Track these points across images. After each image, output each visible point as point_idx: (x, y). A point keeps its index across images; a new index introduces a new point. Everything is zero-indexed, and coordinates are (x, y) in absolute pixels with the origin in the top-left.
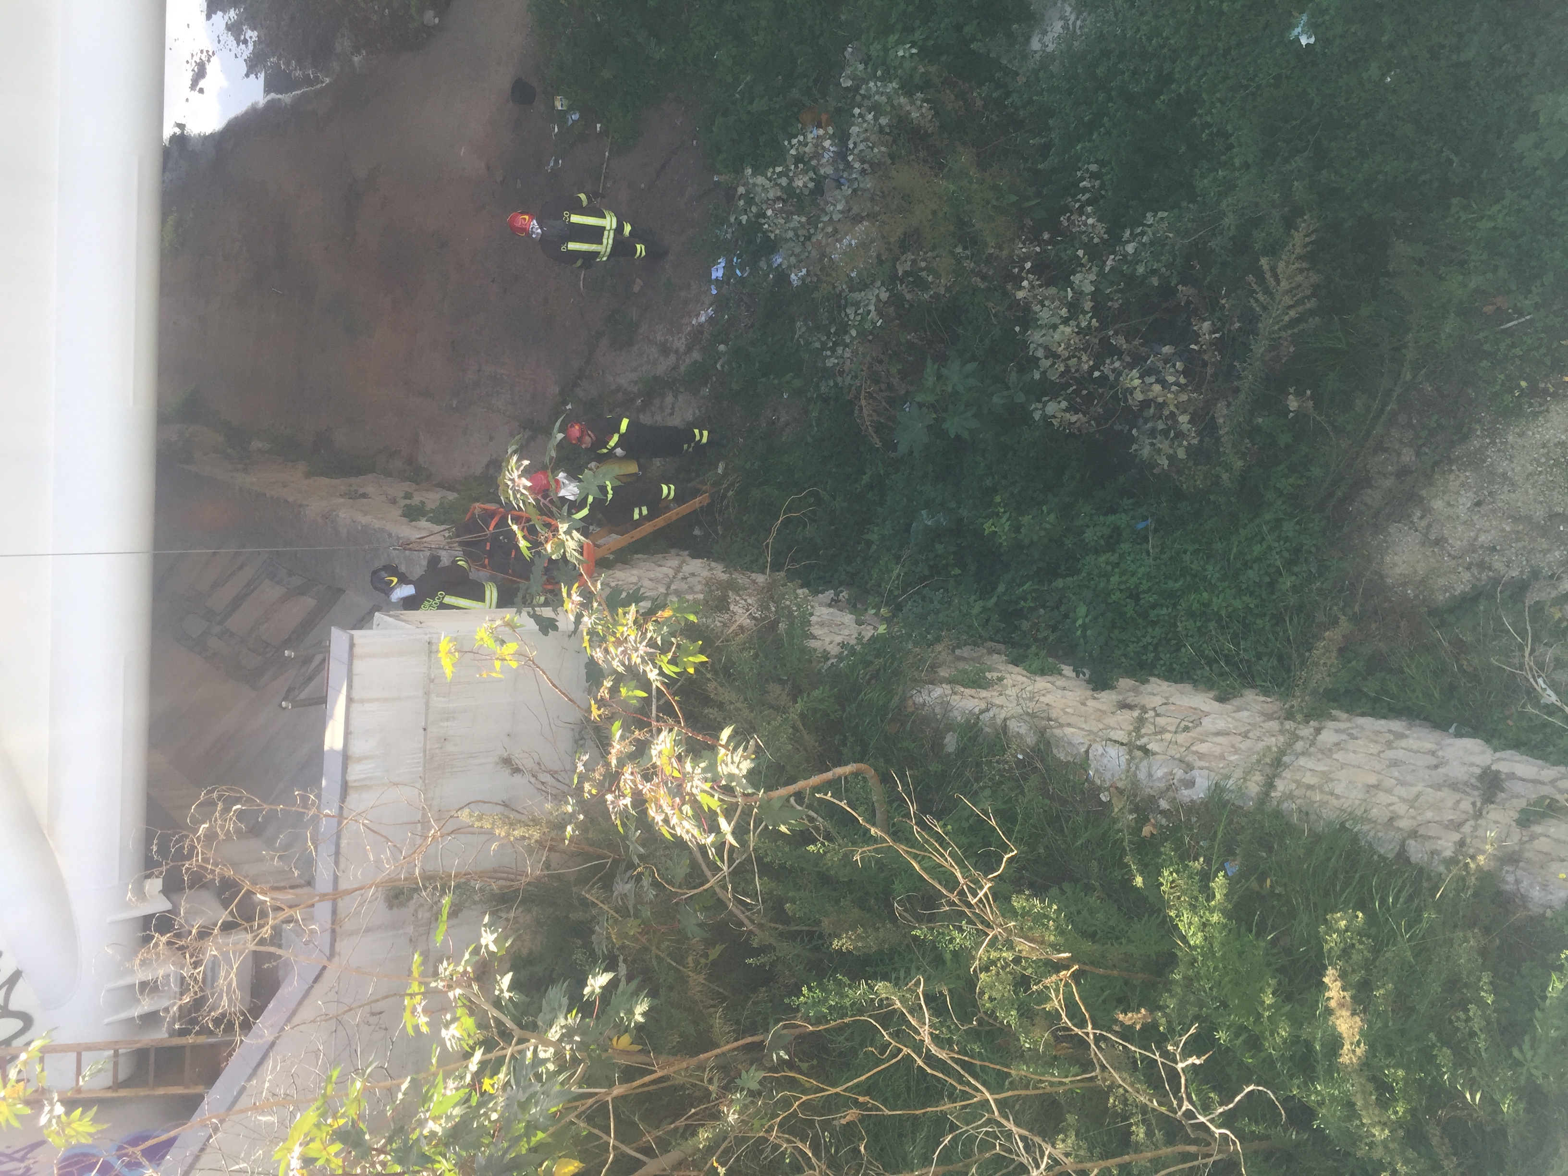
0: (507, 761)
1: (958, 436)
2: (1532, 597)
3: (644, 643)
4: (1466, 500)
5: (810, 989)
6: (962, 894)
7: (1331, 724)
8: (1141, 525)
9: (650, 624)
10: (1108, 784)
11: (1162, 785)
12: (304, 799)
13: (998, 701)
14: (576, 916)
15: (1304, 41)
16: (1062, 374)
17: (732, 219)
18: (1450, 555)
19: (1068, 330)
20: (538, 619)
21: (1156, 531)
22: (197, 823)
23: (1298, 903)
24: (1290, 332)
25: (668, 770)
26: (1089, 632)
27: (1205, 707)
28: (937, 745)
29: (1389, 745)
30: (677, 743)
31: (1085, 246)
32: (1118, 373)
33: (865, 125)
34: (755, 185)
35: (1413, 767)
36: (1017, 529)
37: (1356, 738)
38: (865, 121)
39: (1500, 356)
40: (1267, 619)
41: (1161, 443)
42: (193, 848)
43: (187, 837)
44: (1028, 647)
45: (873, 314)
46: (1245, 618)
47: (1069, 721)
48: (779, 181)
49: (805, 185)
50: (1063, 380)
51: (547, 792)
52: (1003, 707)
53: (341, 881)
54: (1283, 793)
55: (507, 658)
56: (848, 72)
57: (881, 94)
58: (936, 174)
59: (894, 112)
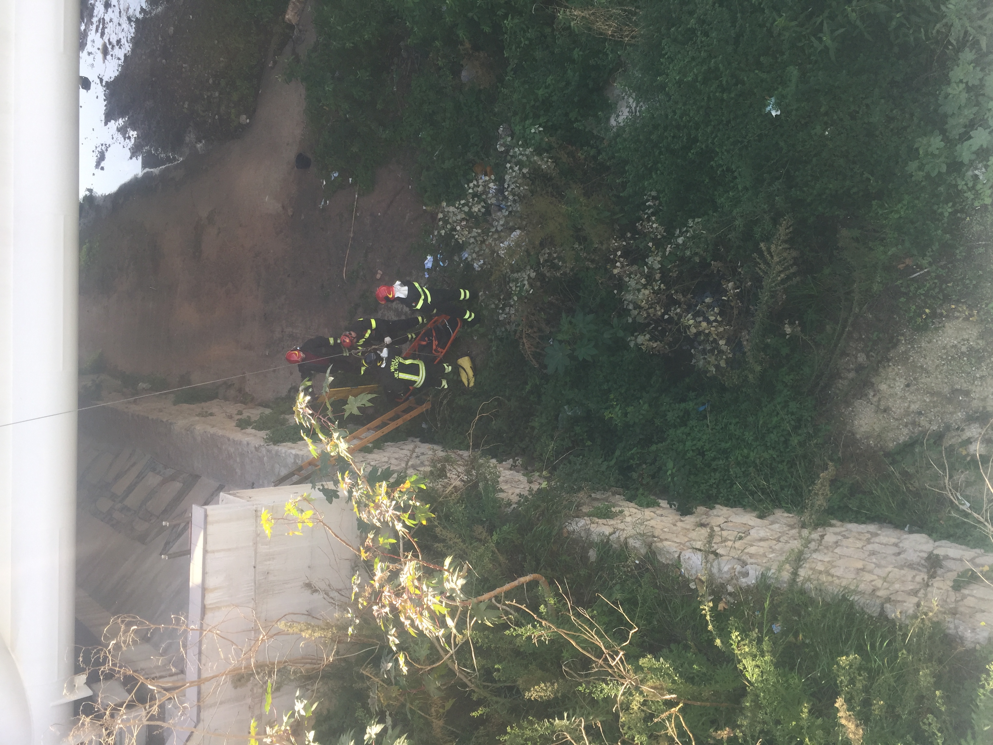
0: (309, 585)
1: (584, 359)
2: (948, 442)
3: (392, 508)
4: (900, 384)
5: (512, 728)
6: (606, 660)
7: (831, 529)
8: (702, 409)
9: (395, 493)
10: (694, 577)
11: (727, 576)
12: (178, 620)
13: (621, 526)
14: (358, 685)
15: (774, 113)
16: (646, 318)
17: (436, 233)
18: (894, 418)
19: (647, 292)
20: (324, 491)
21: (711, 411)
22: (108, 639)
23: (820, 649)
24: (782, 286)
25: (412, 589)
26: (675, 479)
27: (751, 523)
28: (585, 558)
29: (868, 541)
30: (418, 569)
31: (652, 240)
32: (680, 316)
33: (514, 174)
34: (448, 212)
35: (885, 555)
36: (626, 414)
37: (848, 538)
38: (514, 171)
39: (911, 294)
40: (785, 463)
41: (710, 357)
42: (106, 657)
43: (102, 650)
44: (637, 489)
45: (527, 286)
46: (771, 464)
47: (667, 537)
48: (463, 209)
49: (479, 211)
50: (646, 321)
51: (335, 604)
52: (624, 530)
53: (202, 672)
54: (804, 577)
55: (306, 521)
56: (502, 141)
57: (523, 155)
58: (560, 202)
59: (531, 165)
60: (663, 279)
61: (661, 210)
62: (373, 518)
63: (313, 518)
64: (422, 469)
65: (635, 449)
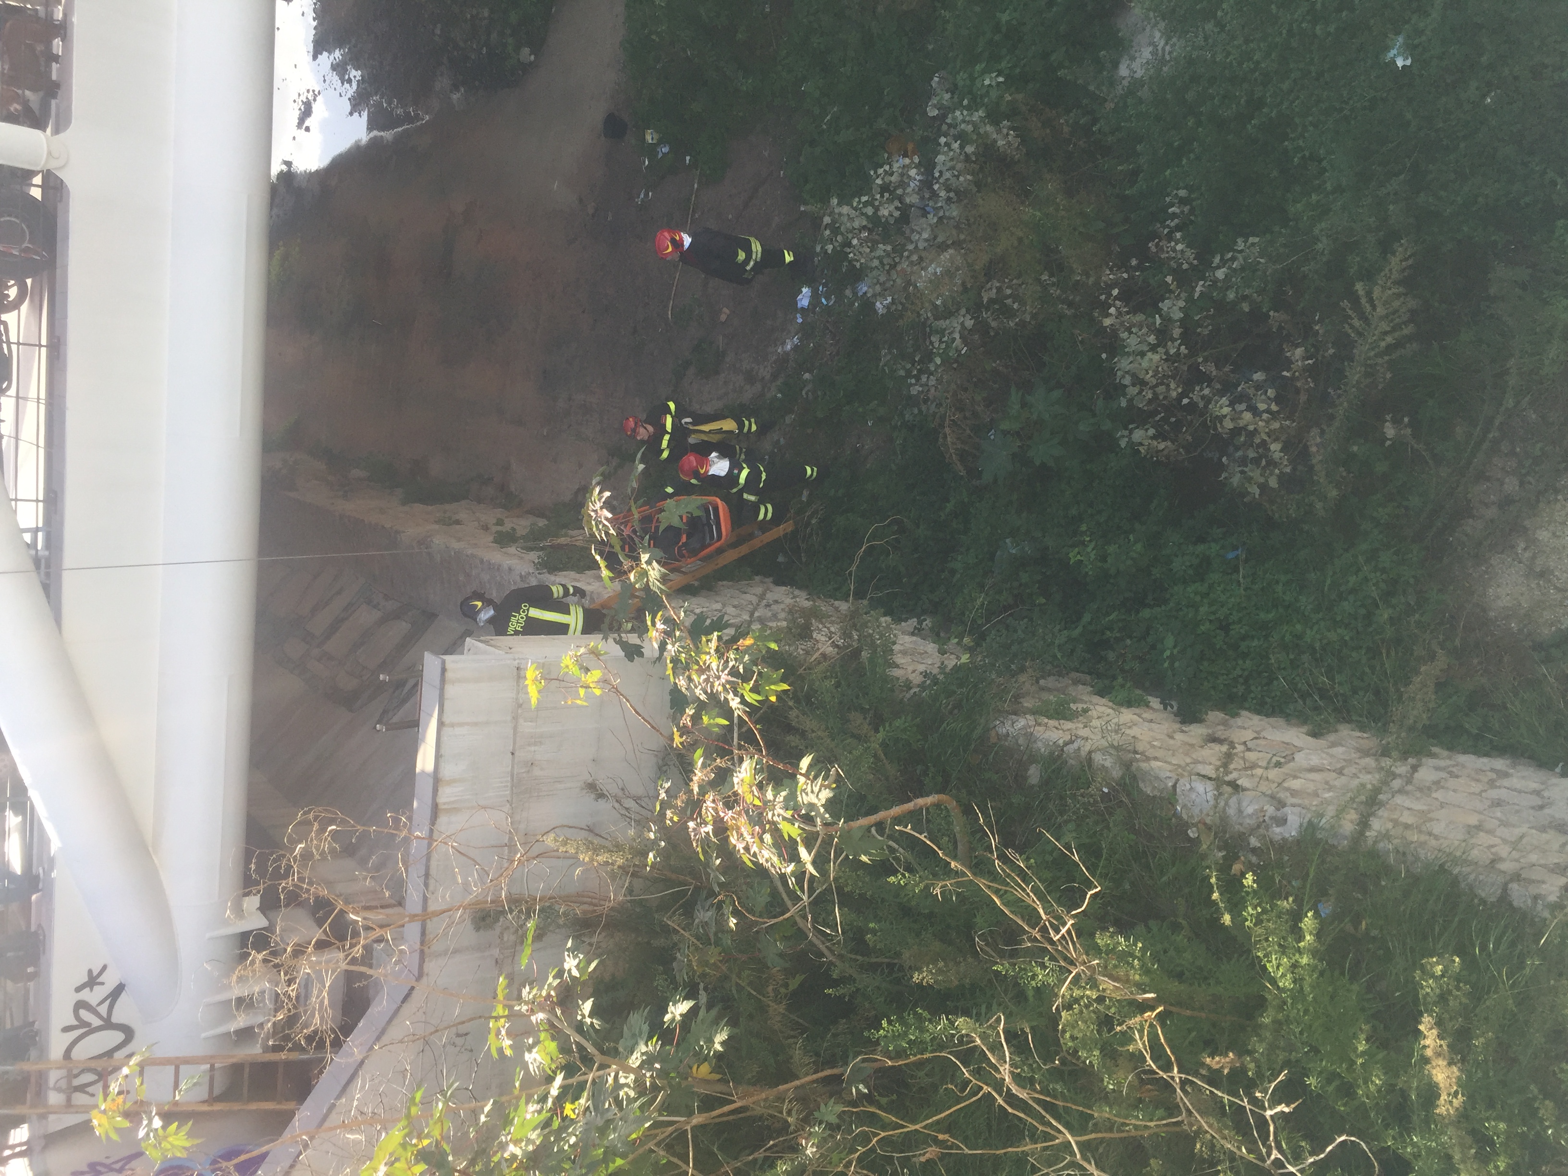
0: (591, 786)
1: (1043, 464)
3: (726, 672)
5: (890, 1022)
6: (1044, 930)
7: (1431, 762)
8: (1231, 555)
9: (731, 652)
10: (1196, 820)
11: (1251, 822)
12: (397, 821)
13: (1082, 733)
14: (659, 942)
15: (1400, 63)
16: (1150, 401)
17: (819, 249)
18: (1556, 588)
19: (1156, 357)
20: (624, 646)
21: (1246, 561)
22: (294, 843)
23: (1394, 947)
24: (1386, 358)
25: (749, 798)
26: (1177, 664)
27: (1297, 743)
28: (1020, 777)
29: (1492, 784)
30: (757, 771)
31: (1173, 272)
32: (1208, 400)
33: (951, 153)
34: (840, 214)
35: (1517, 807)
36: (1104, 558)
37: (1457, 777)
38: (950, 150)
40: (1363, 651)
41: (1252, 471)
42: (289, 867)
43: (284, 856)
44: (1114, 678)
45: (958, 342)
46: (1340, 651)
47: (1157, 754)
48: (864, 210)
49: (890, 214)
50: (1151, 408)
51: (630, 818)
52: (1087, 739)
53: (430, 902)
54: (1379, 832)
55: (591, 685)
56: (934, 101)
57: (968, 123)
58: (1023, 203)
59: (980, 141)
60: (1186, 338)
61: (1192, 222)
62: (696, 687)
63: (604, 681)
64: (773, 623)
65: (1116, 613)
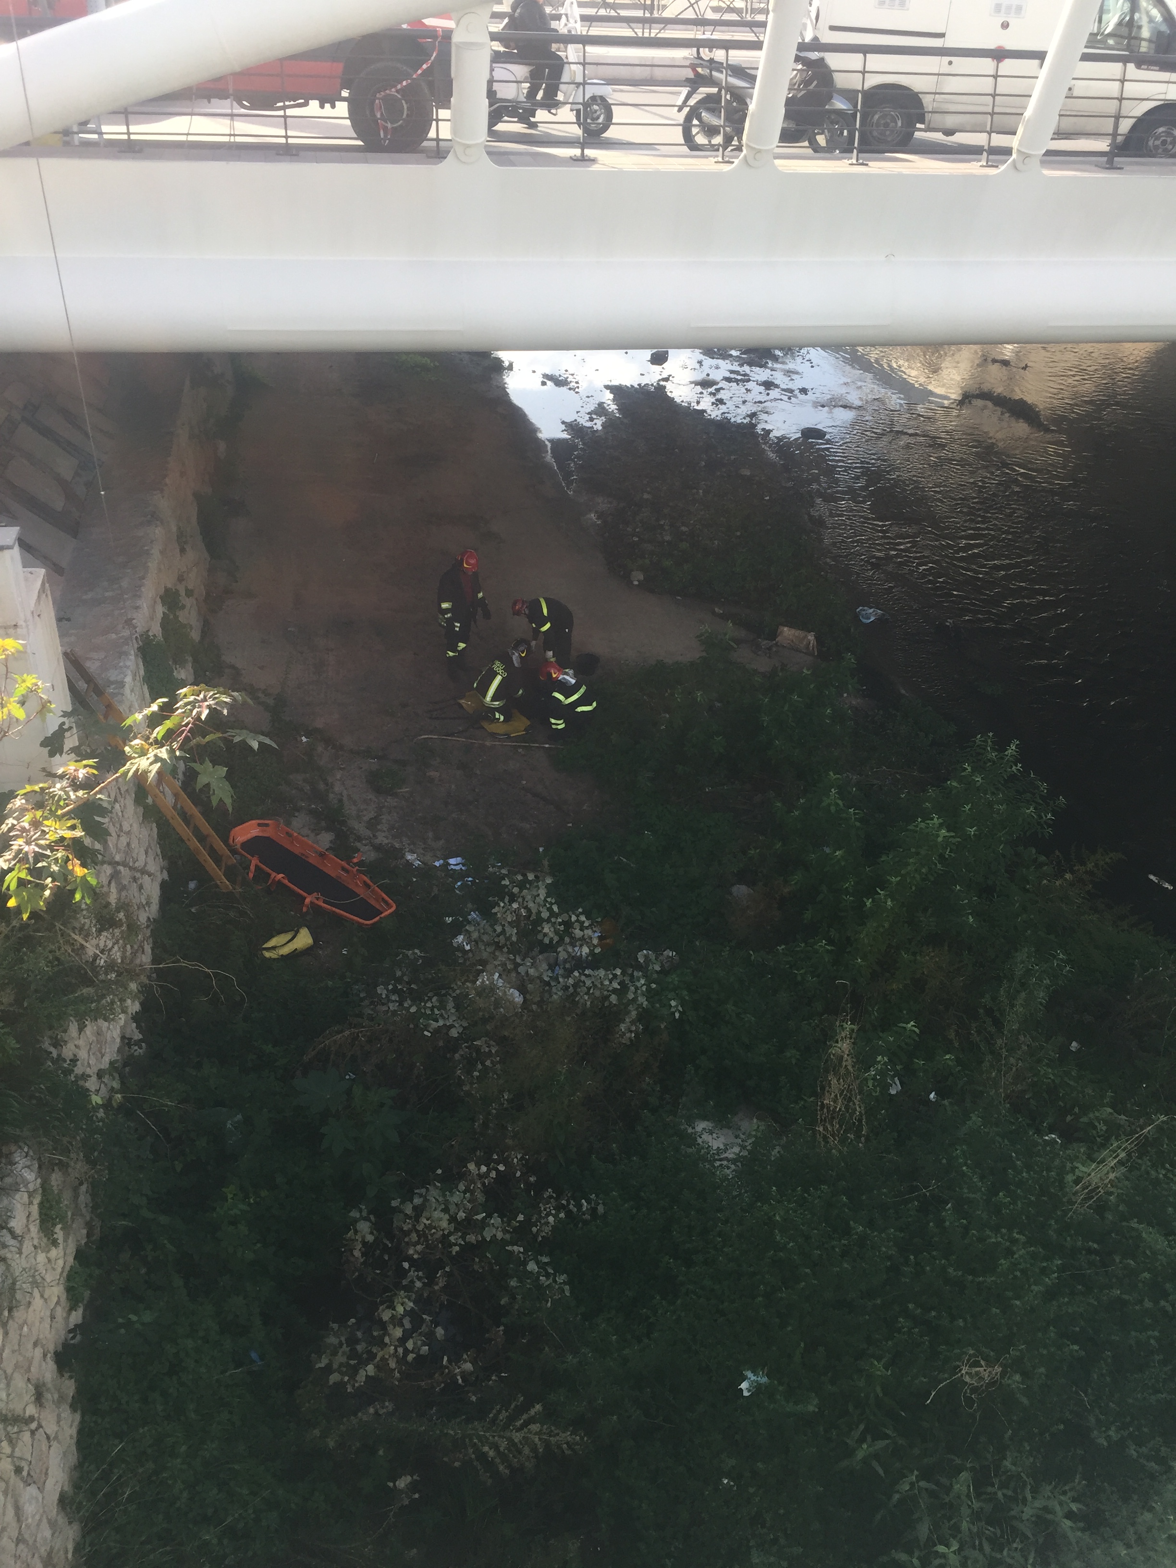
1: (323, 1136)
3: (37, 849)
8: (254, 1355)
9: (64, 853)
15: (744, 1385)
16: (401, 1229)
17: (504, 871)
20: (61, 732)
21: (250, 1373)
24: (473, 1456)
26: (123, 1331)
27: (50, 1484)
36: (233, 1223)
38: (611, 981)
40: (166, 1525)
41: (343, 1353)
44: (100, 1265)
46: (162, 1500)
47: (12, 1331)
48: (545, 910)
49: (545, 935)
56: (651, 956)
59: (622, 1007)
60: (469, 1249)
62: (16, 818)
63: (10, 721)
64: (113, 889)
